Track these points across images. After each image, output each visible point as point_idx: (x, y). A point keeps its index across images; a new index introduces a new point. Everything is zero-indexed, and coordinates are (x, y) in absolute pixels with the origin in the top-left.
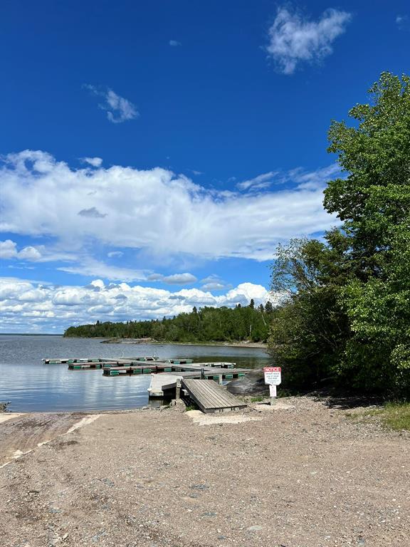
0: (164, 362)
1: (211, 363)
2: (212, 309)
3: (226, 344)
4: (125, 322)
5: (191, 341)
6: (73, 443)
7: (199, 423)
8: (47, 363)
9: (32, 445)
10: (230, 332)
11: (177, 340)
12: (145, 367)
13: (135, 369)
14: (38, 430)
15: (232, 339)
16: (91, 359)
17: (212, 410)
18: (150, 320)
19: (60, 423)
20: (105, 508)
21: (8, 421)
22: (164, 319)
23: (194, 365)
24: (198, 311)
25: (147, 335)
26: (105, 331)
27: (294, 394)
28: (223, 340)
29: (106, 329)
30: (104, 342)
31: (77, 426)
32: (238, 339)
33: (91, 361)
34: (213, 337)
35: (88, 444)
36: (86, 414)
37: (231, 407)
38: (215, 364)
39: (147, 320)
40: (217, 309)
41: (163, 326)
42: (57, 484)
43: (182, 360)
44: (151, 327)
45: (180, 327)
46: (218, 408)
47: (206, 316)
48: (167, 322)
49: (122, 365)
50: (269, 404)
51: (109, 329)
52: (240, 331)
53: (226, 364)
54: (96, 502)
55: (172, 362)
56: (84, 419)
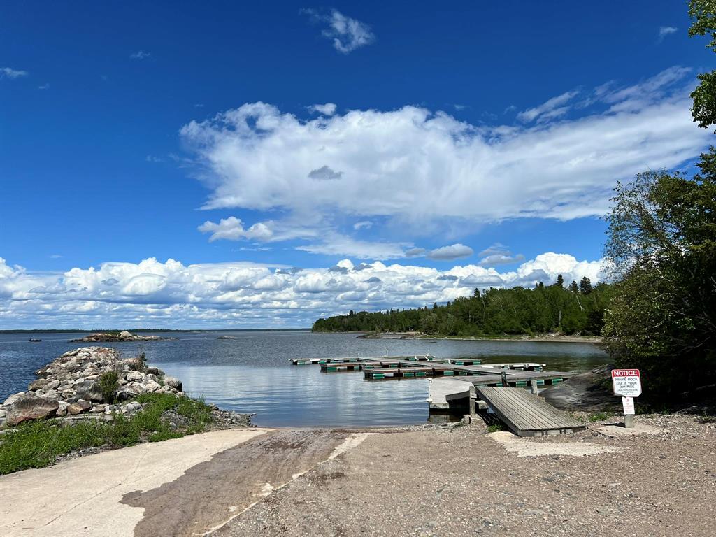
0: (442, 362)
1: (509, 365)
2: (502, 291)
3: (525, 338)
4: (384, 312)
5: (475, 334)
6: (338, 475)
7: (517, 453)
8: (295, 364)
9: (285, 477)
10: (530, 322)
11: (454, 334)
12: (417, 369)
13: (405, 372)
14: (291, 454)
15: (533, 330)
16: (348, 358)
17: (530, 433)
18: (417, 309)
19: (317, 444)
21: (253, 439)
22: (435, 306)
23: (484, 366)
24: (482, 294)
25: (413, 328)
26: (361, 324)
27: (659, 410)
28: (519, 333)
29: (362, 320)
30: (361, 337)
31: (341, 449)
32: (541, 332)
33: (348, 361)
34: (505, 327)
35: (358, 478)
36: (351, 432)
37: (560, 429)
38: (515, 365)
39: (413, 308)
40: (509, 291)
41: (435, 316)
43: (467, 360)
44: (419, 317)
45: (458, 317)
46: (539, 430)
47: (494, 300)
48: (439, 311)
49: (386, 366)
50: (622, 425)
51: (365, 321)
52: (544, 320)
53: (532, 365)
55: (453, 363)
56: (348, 439)
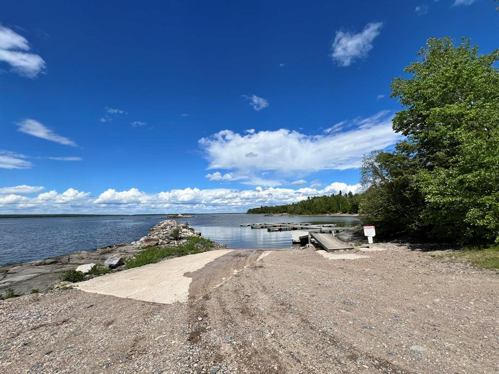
0: (296, 225)
1: (322, 225)
2: (318, 197)
3: (328, 215)
4: (274, 206)
5: (309, 214)
6: (261, 267)
7: (328, 258)
8: (241, 226)
9: (241, 267)
10: (329, 209)
11: (301, 214)
12: (287, 227)
13: (283, 228)
14: (243, 259)
15: (330, 212)
16: (261, 224)
17: (332, 251)
19: (252, 255)
20: (291, 313)
21: (228, 253)
22: (293, 204)
23: (313, 226)
24: (311, 198)
25: (285, 212)
26: (265, 211)
27: (382, 242)
28: (325, 213)
29: (265, 209)
31: (261, 257)
32: (334, 212)
34: (320, 211)
35: (268, 267)
36: (263, 251)
37: (344, 249)
38: (325, 225)
40: (321, 197)
41: (293, 207)
42: (259, 292)
43: (306, 224)
44: (287, 208)
45: (302, 207)
46: (336, 250)
47: (315, 201)
48: (295, 205)
49: (276, 226)
50: (368, 247)
51: (267, 210)
52: (335, 208)
53: (331, 225)
54: (284, 307)
55: (301, 225)
56: (263, 253)
